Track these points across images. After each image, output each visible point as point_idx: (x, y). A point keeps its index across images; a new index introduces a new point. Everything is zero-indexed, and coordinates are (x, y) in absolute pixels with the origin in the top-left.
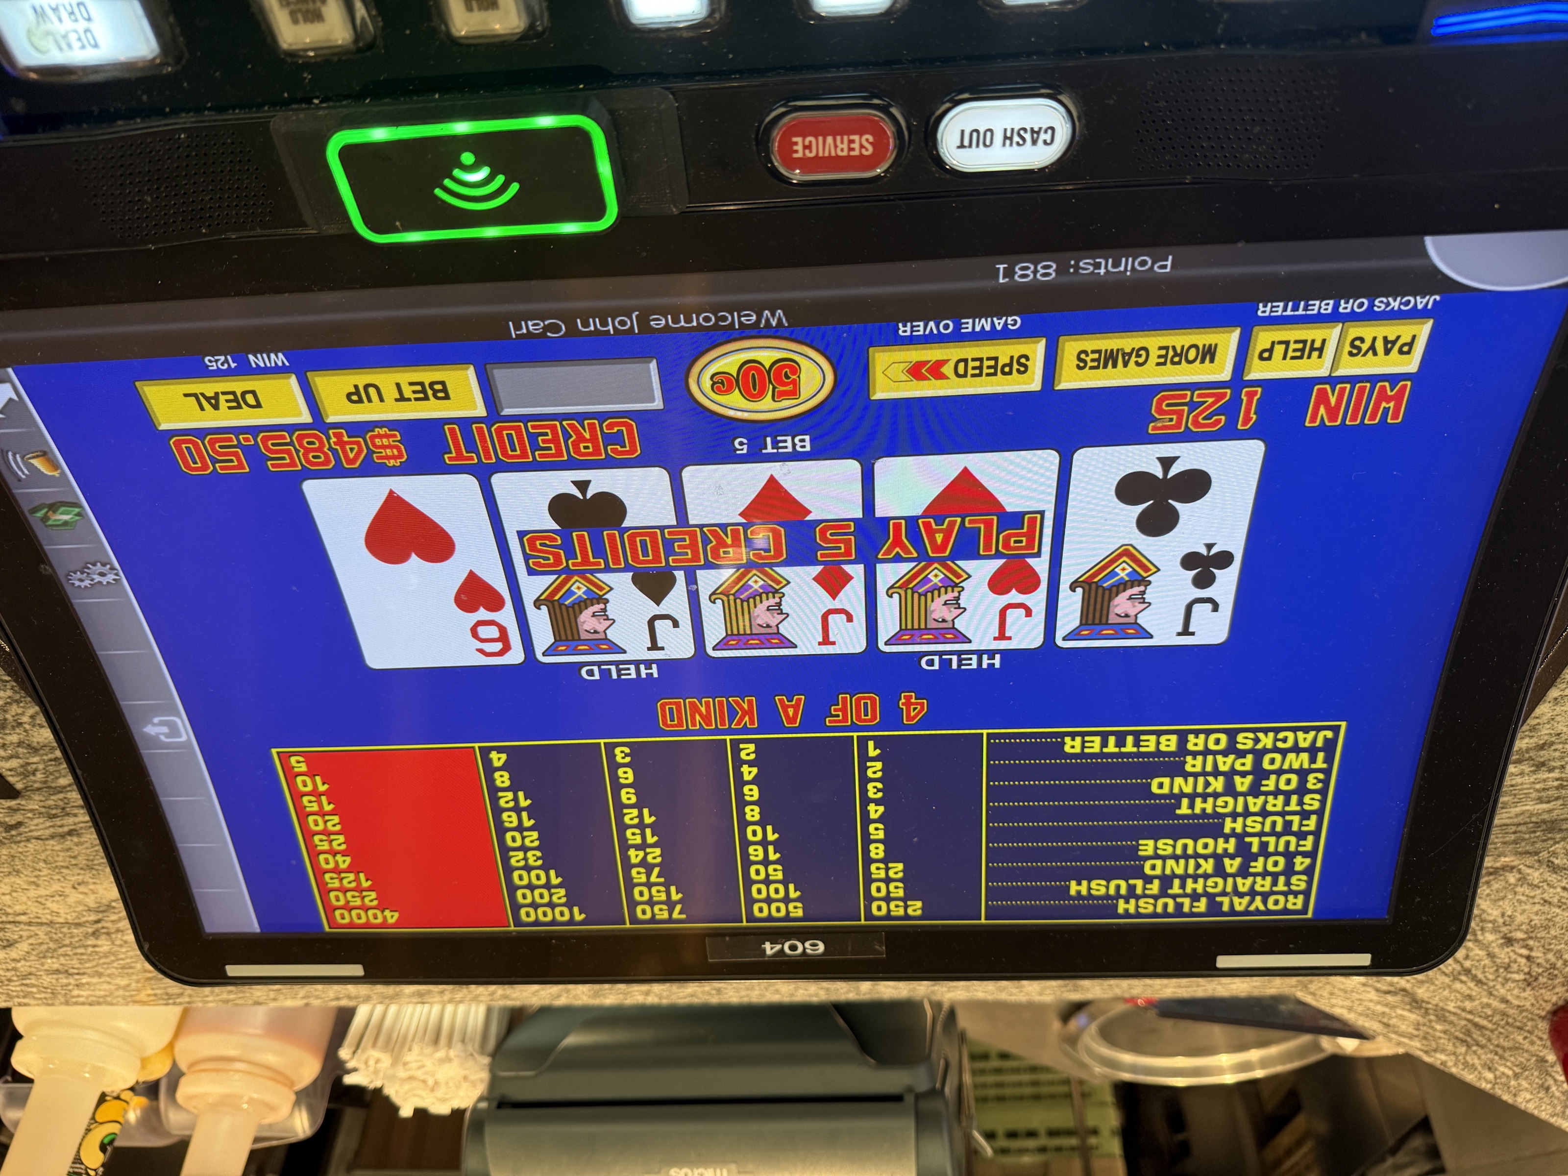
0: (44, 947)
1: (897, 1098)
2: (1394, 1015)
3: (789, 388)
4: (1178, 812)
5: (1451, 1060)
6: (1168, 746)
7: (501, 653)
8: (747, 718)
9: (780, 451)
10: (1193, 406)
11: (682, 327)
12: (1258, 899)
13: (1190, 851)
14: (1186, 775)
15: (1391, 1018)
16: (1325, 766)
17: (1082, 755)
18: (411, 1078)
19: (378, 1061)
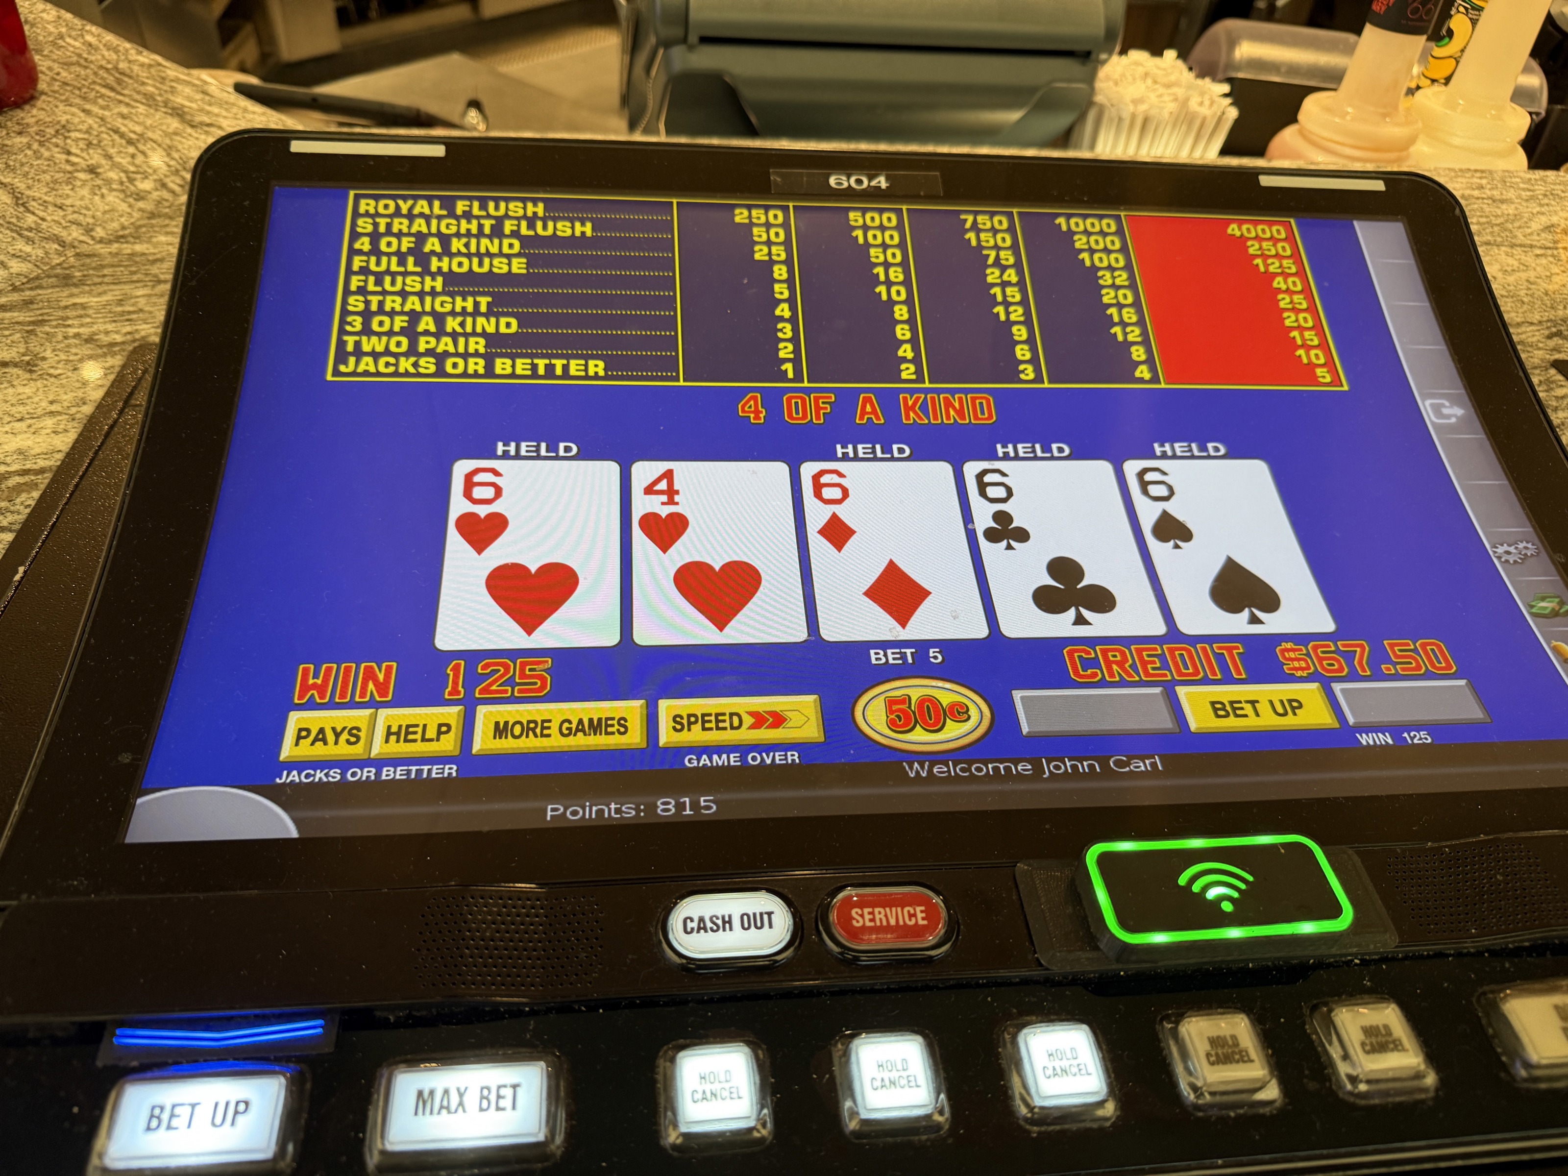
0: (1517, 224)
1: (706, 40)
2: (199, 103)
3: (895, 707)
4: (490, 299)
5: (132, 55)
6: (503, 364)
8: (910, 403)
9: (898, 651)
10: (511, 682)
11: (1001, 763)
12: (404, 211)
13: (475, 260)
14: (484, 334)
15: (202, 100)
16: (345, 338)
17: (587, 358)
19: (1201, 104)
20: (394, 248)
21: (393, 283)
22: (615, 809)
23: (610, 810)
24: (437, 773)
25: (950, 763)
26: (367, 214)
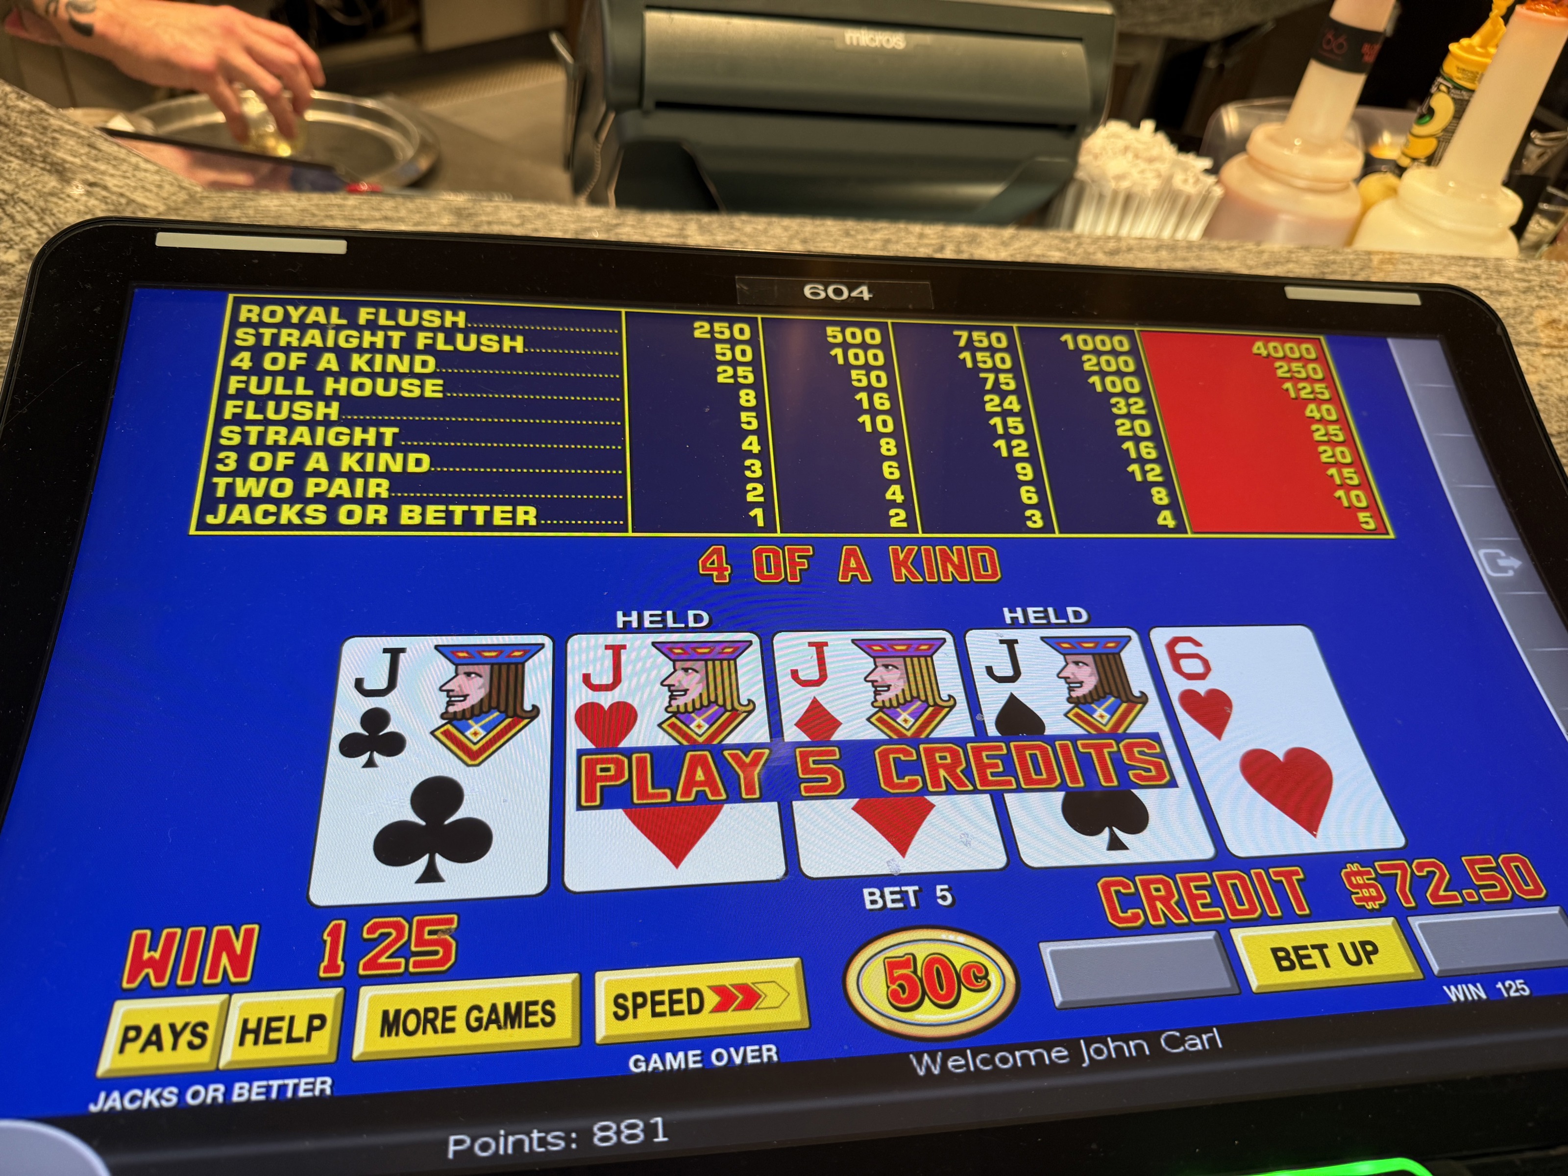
2: (84, 158)
3: (897, 973)
4: (396, 430)
6: (411, 511)
7: (1176, 641)
8: (901, 556)
9: (897, 889)
10: (404, 952)
11: (1031, 1049)
12: (295, 320)
13: (380, 382)
14: (388, 474)
15: (87, 154)
16: (215, 480)
17: (515, 503)
18: (1151, 160)
19: (1185, 181)
20: (280, 366)
21: (277, 411)
22: (539, 1139)
23: (531, 1140)
24: (306, 1091)
25: (968, 1052)
26: (249, 323)
